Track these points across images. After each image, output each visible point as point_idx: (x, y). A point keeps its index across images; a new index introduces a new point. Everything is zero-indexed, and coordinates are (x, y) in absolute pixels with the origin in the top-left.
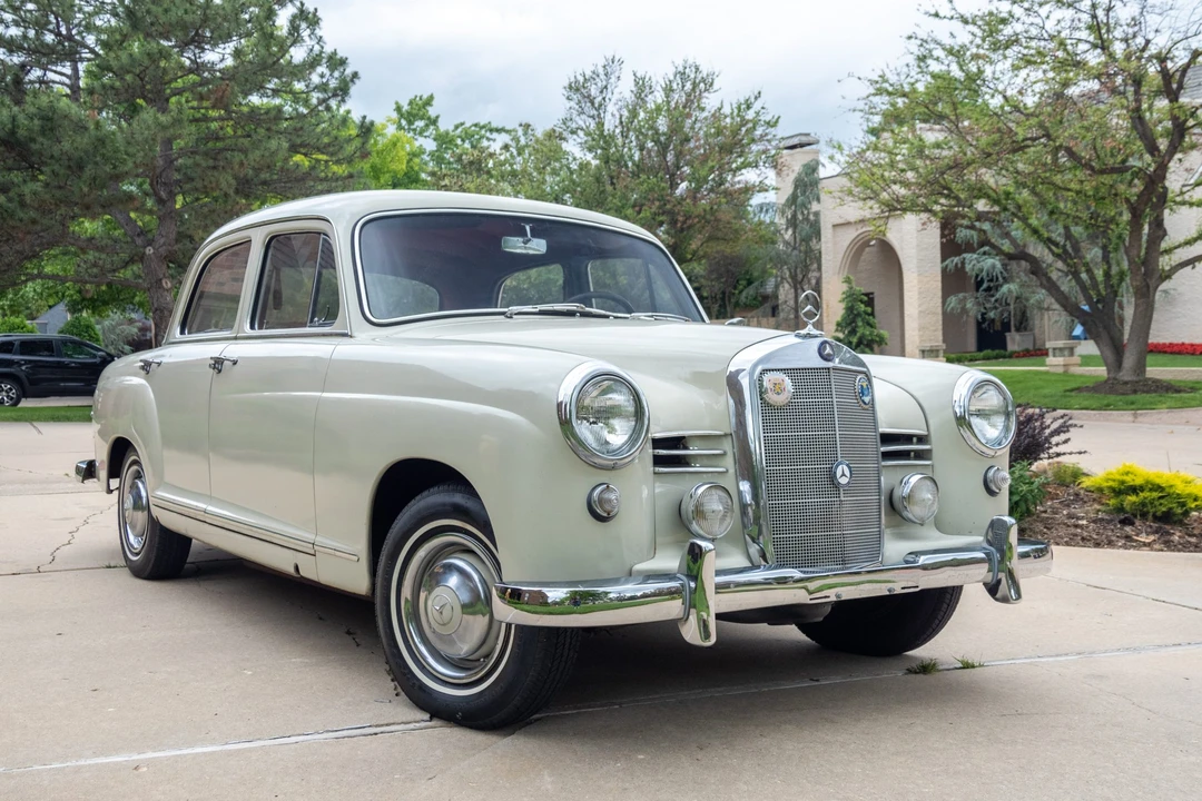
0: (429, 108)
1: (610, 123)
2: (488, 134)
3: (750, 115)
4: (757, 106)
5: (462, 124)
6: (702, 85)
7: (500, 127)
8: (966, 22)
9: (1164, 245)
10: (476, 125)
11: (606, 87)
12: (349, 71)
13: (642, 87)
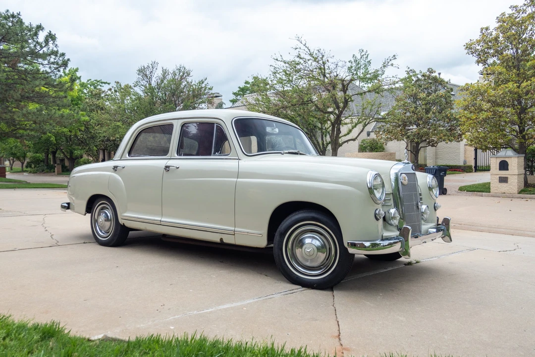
0: (77, 73)
1: (154, 84)
2: (101, 84)
3: (203, 85)
4: (205, 82)
5: (90, 80)
6: (186, 74)
7: (105, 82)
8: (285, 63)
9: (340, 135)
10: (96, 80)
11: (152, 72)
12: (66, 58)
13: (165, 72)
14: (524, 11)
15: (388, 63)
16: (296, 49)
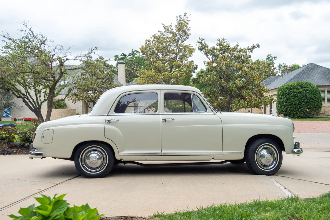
14: (164, 35)
15: (92, 51)
16: (22, 31)
